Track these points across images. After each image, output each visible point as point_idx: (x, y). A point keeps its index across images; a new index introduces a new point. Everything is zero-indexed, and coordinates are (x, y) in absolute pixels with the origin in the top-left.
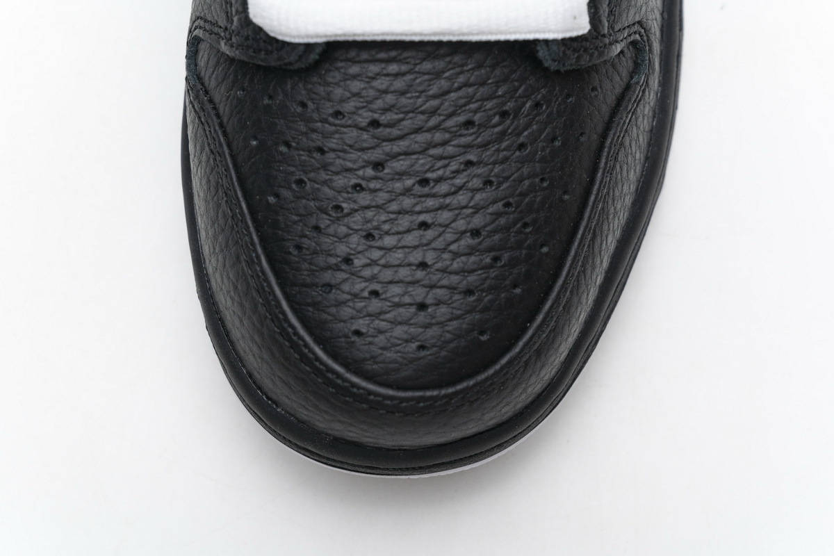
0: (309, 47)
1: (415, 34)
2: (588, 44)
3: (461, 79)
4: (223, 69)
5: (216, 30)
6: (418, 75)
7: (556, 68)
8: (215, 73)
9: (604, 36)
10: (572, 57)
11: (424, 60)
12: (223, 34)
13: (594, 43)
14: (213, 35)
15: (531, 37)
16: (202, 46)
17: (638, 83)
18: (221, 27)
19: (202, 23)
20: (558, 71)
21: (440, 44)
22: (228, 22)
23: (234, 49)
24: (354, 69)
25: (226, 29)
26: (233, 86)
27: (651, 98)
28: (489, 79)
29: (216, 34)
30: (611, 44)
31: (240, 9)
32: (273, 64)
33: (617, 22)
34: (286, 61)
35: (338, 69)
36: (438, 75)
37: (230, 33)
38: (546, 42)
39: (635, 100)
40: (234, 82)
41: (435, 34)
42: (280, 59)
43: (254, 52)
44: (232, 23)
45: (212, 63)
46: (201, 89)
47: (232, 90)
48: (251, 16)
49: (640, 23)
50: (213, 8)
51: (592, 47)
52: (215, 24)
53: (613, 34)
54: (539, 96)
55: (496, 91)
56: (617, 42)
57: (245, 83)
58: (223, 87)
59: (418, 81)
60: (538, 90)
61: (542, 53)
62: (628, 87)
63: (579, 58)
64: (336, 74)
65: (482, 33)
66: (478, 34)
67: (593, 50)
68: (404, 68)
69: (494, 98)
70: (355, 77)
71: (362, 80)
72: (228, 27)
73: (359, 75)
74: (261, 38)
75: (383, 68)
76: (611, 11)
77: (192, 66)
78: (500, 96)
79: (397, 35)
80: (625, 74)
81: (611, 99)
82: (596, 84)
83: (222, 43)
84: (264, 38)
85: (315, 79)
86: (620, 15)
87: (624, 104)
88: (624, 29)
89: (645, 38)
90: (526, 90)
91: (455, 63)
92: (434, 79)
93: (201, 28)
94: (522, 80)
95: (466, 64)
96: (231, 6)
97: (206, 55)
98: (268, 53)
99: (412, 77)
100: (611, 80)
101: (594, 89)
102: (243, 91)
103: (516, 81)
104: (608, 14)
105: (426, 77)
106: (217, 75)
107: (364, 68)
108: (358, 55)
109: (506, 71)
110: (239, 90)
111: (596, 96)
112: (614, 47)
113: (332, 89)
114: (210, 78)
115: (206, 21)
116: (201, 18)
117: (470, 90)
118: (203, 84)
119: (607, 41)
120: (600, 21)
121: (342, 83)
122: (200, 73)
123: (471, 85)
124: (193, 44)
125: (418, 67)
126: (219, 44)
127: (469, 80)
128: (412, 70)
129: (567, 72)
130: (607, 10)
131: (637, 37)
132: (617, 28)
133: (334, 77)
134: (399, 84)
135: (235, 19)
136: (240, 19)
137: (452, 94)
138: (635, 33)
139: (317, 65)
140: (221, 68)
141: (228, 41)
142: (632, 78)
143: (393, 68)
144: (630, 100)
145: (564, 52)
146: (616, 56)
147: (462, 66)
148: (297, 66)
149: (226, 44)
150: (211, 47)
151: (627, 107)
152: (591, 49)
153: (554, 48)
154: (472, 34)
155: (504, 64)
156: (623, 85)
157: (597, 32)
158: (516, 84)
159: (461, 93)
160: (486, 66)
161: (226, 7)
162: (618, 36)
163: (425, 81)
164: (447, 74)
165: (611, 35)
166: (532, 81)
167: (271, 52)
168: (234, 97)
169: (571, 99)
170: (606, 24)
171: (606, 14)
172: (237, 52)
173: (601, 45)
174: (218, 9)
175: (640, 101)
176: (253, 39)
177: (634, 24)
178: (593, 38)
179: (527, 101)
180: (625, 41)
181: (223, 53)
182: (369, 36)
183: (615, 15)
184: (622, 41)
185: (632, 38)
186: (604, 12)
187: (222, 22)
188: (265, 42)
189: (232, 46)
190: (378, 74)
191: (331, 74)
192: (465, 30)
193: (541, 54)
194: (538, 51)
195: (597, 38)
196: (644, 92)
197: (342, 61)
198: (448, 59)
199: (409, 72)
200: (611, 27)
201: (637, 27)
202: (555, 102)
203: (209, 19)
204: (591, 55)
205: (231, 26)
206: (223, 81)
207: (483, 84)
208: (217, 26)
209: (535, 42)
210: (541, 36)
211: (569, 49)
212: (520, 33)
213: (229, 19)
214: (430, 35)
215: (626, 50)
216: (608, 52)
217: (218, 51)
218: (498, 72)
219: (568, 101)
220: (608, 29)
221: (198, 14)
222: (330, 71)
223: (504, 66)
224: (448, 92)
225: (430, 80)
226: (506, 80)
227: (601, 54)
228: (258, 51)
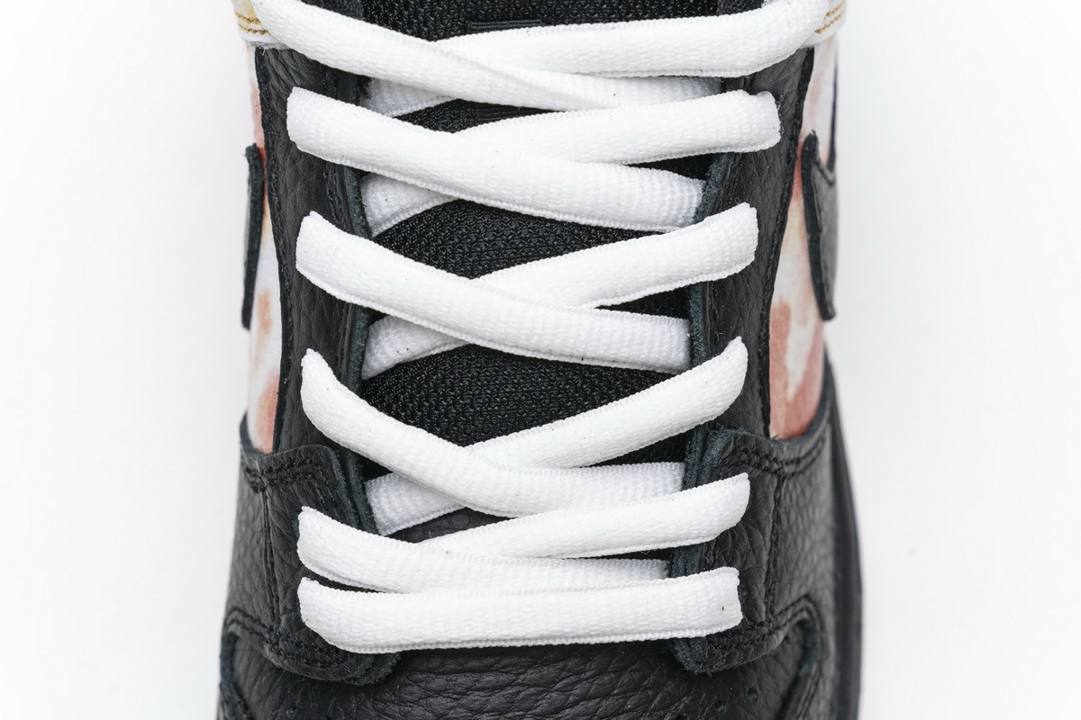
0: (378, 659)
1: (517, 640)
2: (741, 637)
3: (578, 690)
4: (267, 679)
5: (258, 628)
6: (521, 689)
7: (701, 671)
8: (258, 683)
9: (761, 624)
10: (721, 656)
11: (529, 667)
12: (267, 636)
13: (749, 636)
14: (254, 635)
15: (667, 636)
16: (240, 646)
17: (808, 675)
18: (264, 626)
19: (240, 617)
20: (704, 675)
21: (549, 648)
22: (273, 620)
23: (282, 658)
24: (439, 682)
25: (271, 629)
26: (281, 703)
27: (826, 690)
28: (615, 689)
29: (258, 634)
30: (770, 633)
31: (289, 606)
32: (333, 679)
33: (778, 602)
34: (350, 676)
35: (416, 682)
36: (547, 685)
37: (276, 636)
38: (687, 640)
39: (806, 700)
40: (282, 699)
41: (542, 638)
42: (341, 673)
43: (308, 664)
44: (279, 622)
45: (253, 670)
46: (239, 703)
47: (279, 707)
48: (304, 618)
49: (807, 597)
50: (254, 600)
51: (747, 640)
52: (257, 621)
53: (773, 619)
54: (681, 707)
55: (624, 704)
56: (778, 628)
57: (296, 700)
58: (267, 704)
59: (521, 695)
60: (680, 699)
61: (682, 654)
62: (796, 682)
63: (729, 657)
64: (415, 689)
65: (604, 634)
66: (597, 635)
67: (748, 645)
68: (503, 678)
69: (622, 714)
70: (438, 693)
71: (449, 697)
72: (274, 628)
73: (444, 691)
74: (316, 647)
75: (477, 681)
76: (769, 590)
77: (228, 671)
78: (629, 710)
79: (493, 641)
80: (790, 665)
81: (774, 701)
82: (754, 684)
83: (267, 647)
84: (320, 645)
85: (387, 696)
86: (781, 592)
87: (792, 705)
88: (787, 609)
89: (815, 614)
90: (663, 699)
91: (569, 671)
92: (543, 692)
93: (238, 623)
94: (657, 687)
95: (584, 671)
96: (278, 601)
97: (245, 659)
98: (325, 664)
99: (514, 690)
100: (774, 677)
101: (752, 691)
102: (294, 709)
103: (650, 689)
104: (766, 594)
105: (532, 690)
106: (260, 687)
107: (451, 680)
108: (443, 665)
109: (636, 676)
110: (288, 709)
111: (756, 701)
112: (774, 636)
113: (410, 709)
114: (251, 689)
115: (245, 615)
116: (239, 610)
117: (591, 703)
118: (241, 696)
119: (765, 630)
120: (756, 606)
121: (424, 701)
122: (237, 681)
123: (590, 699)
124: (228, 642)
125: (522, 677)
126: (263, 648)
127: (588, 691)
128: (514, 681)
129: (715, 675)
130: (764, 590)
131: (805, 615)
132: (777, 610)
133: (411, 693)
134: (497, 700)
135: (283, 618)
136: (289, 620)
137: (567, 711)
138: (802, 610)
139: (389, 679)
140: (264, 678)
141: (274, 645)
142: (800, 667)
143: (489, 679)
144: (799, 700)
145: (710, 652)
146: (778, 647)
147: (579, 673)
148: (364, 681)
149: (270, 650)
150: (252, 649)
151: (796, 708)
152: (746, 644)
153: (698, 648)
154: (591, 636)
155: (634, 667)
156: (789, 680)
157: (753, 621)
158: (650, 693)
159: (579, 708)
160: (610, 672)
161: (272, 602)
162: (779, 619)
163: (531, 695)
164: (559, 686)
165: (770, 622)
166: (670, 686)
167: (330, 664)
168: (282, 717)
169: (722, 707)
170: (764, 608)
171: (763, 595)
172: (285, 662)
173: (758, 636)
174: (261, 603)
175: (813, 697)
176: (306, 647)
177: (799, 600)
178: (747, 629)
179: (664, 715)
180: (788, 625)
181: (266, 660)
182: (456, 644)
183: (774, 594)
184: (785, 625)
185: (798, 618)
186: (759, 593)
187: (266, 620)
188: (321, 650)
189: (279, 654)
190: (469, 689)
191: (409, 689)
192: (581, 632)
193: (680, 656)
194: (676, 652)
195: (752, 628)
196: (817, 684)
197: (421, 672)
198: (561, 665)
199: (510, 684)
200: (770, 610)
201: (803, 603)
202: (702, 713)
203: (249, 613)
204: (746, 652)
205: (278, 628)
206: (268, 694)
207: (606, 696)
208: (260, 623)
209: (673, 641)
210: (680, 635)
211: (716, 648)
212: (653, 632)
213: (275, 616)
214: (536, 639)
215: (791, 635)
216: (767, 645)
217: (262, 656)
218: (626, 678)
219: (719, 710)
220: (766, 613)
221: (235, 604)
222: (407, 685)
223: (632, 671)
224: (562, 708)
225: (538, 694)
226: (636, 687)
227: (759, 648)
228: (313, 662)
